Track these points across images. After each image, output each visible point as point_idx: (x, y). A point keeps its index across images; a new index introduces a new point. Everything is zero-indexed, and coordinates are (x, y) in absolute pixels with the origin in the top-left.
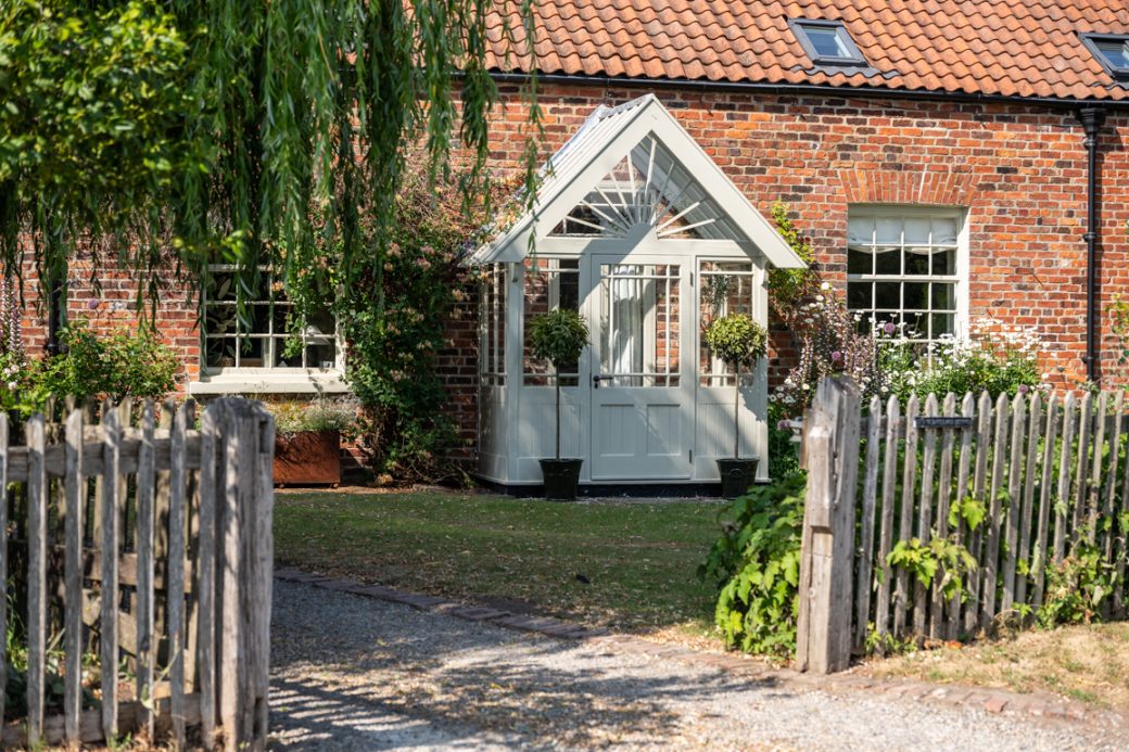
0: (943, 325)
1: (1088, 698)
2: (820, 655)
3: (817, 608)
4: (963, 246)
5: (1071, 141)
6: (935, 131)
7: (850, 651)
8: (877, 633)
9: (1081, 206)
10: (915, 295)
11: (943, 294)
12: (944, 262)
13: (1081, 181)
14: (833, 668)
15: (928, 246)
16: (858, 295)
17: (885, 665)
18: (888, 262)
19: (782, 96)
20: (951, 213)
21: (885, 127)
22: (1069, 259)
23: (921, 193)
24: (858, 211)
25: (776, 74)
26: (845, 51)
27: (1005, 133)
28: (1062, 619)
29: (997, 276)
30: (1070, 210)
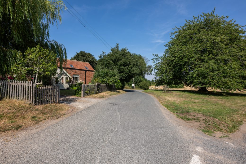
0: (78, 81)
1: (95, 97)
2: (82, 96)
3: (82, 94)
4: (79, 76)
5: (84, 72)
6: (78, 71)
7: (84, 96)
8: (85, 95)
9: (85, 75)
10: (77, 79)
11: (78, 79)
12: (78, 77)
13: (85, 74)
14: (83, 97)
15: (77, 77)
16: (74, 79)
17: (85, 97)
18: (75, 77)
19: (69, 69)
20: (78, 75)
21: (75, 70)
22: (84, 77)
23: (77, 74)
24: (74, 75)
25: (69, 67)
26: (73, 66)
27: (81, 71)
28: (92, 94)
29: (81, 78)
30: (84, 75)
